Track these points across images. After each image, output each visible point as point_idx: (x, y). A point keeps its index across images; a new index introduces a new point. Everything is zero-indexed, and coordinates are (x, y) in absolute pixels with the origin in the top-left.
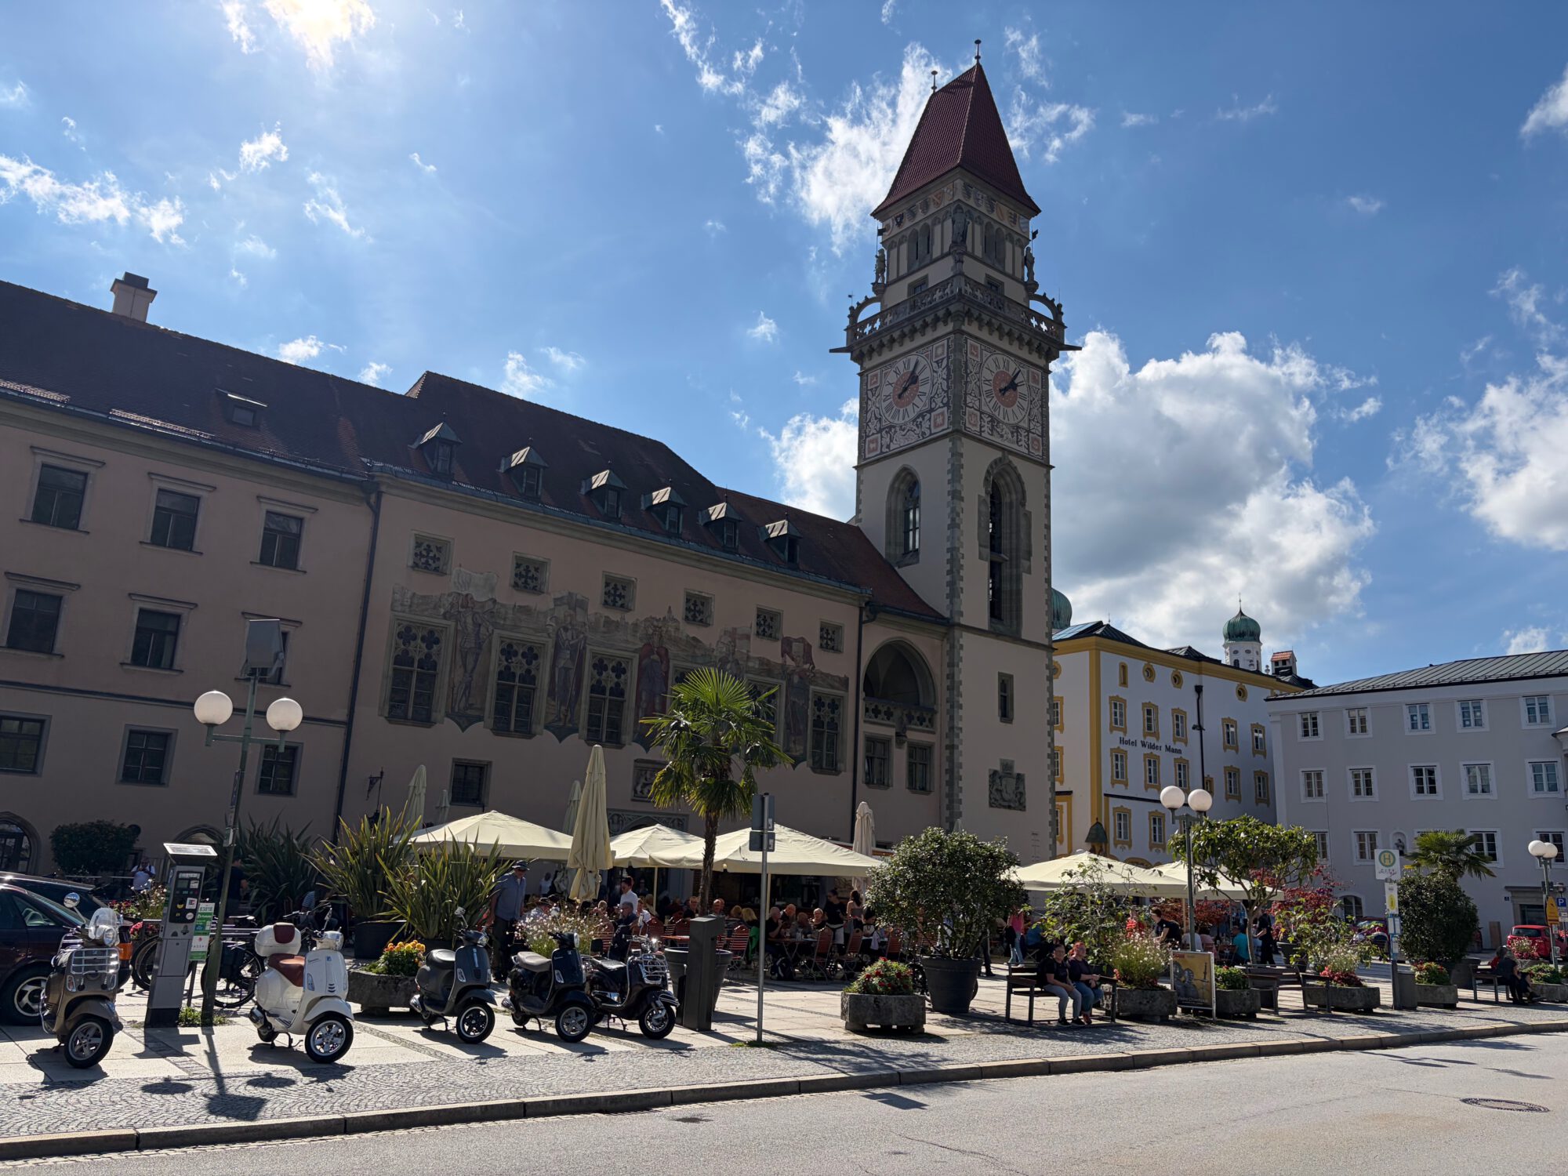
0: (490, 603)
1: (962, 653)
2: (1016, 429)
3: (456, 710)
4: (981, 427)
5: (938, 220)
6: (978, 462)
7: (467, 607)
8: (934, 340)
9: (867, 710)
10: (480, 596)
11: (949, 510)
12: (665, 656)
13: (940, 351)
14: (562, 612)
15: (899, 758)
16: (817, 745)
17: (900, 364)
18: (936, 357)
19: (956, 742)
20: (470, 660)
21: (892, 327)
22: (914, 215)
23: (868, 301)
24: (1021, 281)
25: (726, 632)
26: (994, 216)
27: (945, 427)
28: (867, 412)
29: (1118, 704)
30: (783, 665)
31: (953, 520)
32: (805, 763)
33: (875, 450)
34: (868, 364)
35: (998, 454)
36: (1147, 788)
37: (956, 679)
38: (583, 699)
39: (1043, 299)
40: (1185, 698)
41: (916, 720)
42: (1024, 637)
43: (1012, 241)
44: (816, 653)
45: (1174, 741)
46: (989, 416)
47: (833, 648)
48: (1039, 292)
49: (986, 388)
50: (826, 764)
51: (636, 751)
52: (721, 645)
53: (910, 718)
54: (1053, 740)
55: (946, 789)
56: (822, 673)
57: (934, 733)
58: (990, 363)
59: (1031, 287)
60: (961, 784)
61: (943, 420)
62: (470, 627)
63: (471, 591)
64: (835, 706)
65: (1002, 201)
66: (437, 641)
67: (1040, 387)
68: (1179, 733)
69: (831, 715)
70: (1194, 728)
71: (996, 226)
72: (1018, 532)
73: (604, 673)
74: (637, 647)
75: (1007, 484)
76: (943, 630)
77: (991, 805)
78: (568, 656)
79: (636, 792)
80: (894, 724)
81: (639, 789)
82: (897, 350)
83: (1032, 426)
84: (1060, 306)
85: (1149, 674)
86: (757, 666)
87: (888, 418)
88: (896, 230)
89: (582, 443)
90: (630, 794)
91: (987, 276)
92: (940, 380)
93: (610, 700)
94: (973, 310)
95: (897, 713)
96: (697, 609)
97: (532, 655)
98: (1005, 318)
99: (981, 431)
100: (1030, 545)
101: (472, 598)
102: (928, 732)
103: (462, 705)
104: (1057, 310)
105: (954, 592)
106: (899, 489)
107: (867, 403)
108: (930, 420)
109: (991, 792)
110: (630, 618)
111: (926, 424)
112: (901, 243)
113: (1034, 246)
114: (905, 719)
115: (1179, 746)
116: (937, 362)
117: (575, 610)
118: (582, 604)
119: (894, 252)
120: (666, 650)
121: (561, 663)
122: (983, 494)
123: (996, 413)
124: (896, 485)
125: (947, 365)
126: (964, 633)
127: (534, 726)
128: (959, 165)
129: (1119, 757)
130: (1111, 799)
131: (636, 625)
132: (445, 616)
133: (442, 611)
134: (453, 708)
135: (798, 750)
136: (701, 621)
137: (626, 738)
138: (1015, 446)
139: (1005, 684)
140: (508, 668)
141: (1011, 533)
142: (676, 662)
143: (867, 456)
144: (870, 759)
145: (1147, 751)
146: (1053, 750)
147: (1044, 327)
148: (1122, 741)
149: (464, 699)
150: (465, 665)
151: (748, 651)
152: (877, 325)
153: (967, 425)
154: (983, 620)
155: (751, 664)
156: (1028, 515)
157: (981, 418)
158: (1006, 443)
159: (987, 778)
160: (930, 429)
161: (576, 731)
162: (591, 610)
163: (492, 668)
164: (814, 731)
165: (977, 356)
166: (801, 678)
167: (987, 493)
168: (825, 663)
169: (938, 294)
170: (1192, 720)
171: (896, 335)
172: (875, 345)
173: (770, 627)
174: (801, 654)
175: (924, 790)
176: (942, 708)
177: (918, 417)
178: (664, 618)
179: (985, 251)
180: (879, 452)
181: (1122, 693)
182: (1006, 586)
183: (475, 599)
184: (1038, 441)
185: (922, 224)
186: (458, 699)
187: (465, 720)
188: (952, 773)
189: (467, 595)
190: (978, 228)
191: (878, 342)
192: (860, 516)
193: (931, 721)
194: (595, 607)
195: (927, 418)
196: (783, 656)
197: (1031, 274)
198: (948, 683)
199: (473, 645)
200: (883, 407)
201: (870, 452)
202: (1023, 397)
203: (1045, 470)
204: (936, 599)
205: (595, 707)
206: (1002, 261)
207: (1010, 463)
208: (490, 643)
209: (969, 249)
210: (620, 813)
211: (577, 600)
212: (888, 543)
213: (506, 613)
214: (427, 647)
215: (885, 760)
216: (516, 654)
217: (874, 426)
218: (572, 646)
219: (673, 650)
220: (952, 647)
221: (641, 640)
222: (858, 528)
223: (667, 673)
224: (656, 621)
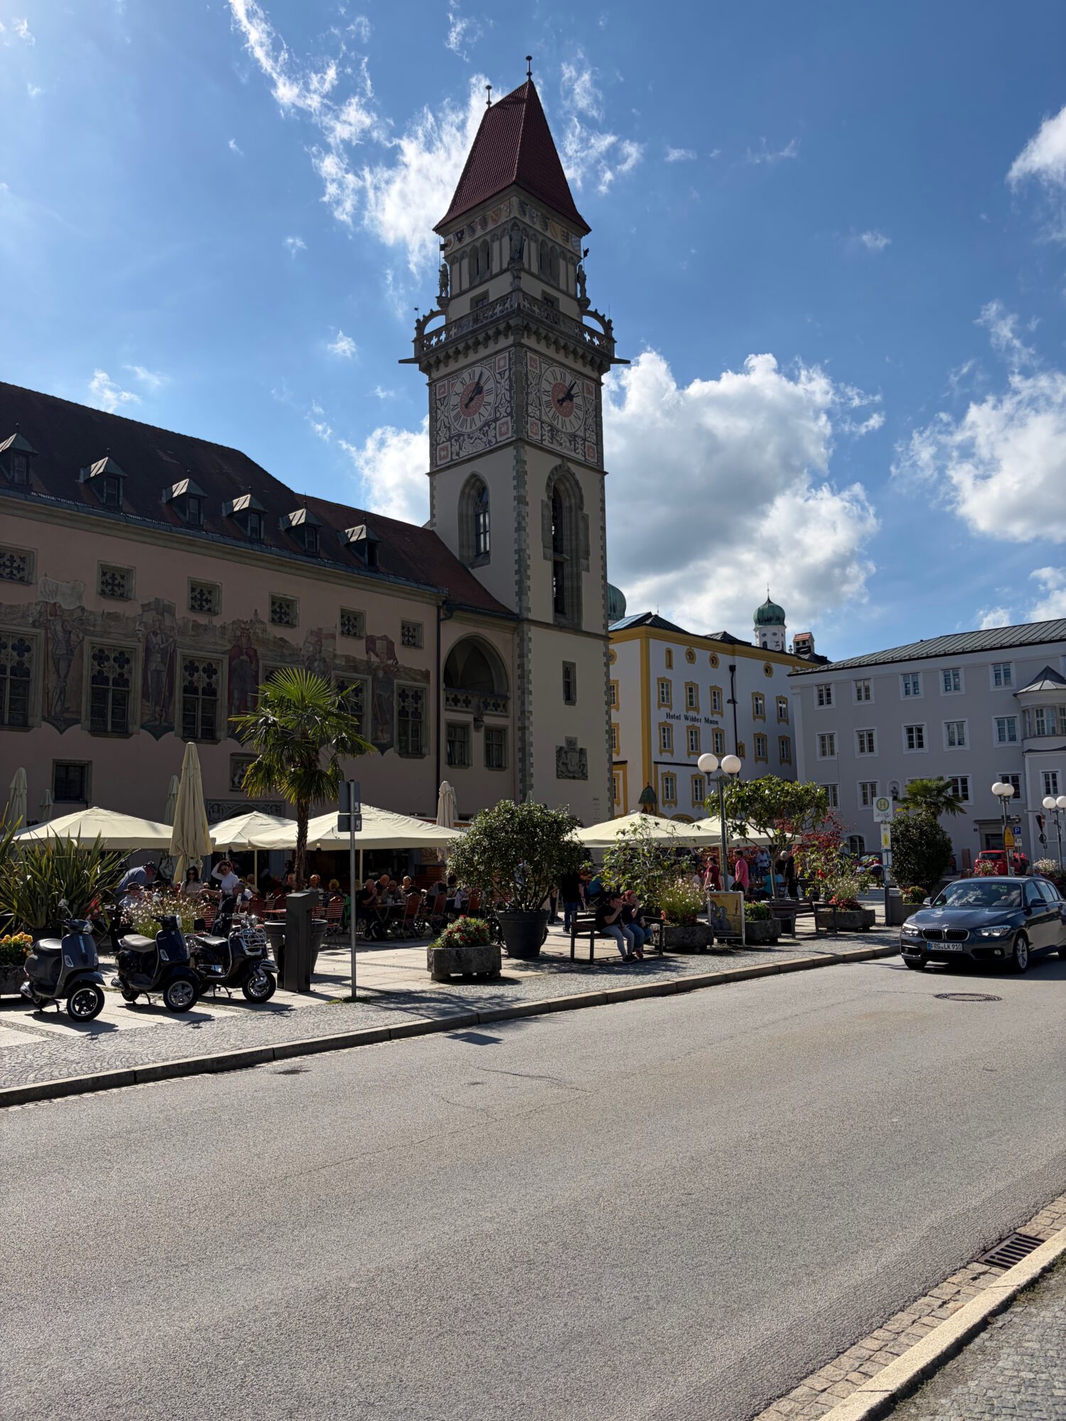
0: (79, 611)
1: (531, 645)
2: (573, 437)
3: (53, 714)
4: (542, 436)
5: (496, 237)
6: (540, 468)
7: (56, 615)
8: (497, 353)
9: (447, 699)
10: (67, 605)
11: (515, 514)
12: (253, 656)
13: (502, 363)
14: (149, 617)
15: (477, 740)
16: (403, 732)
17: (465, 375)
18: (499, 368)
19: (527, 724)
20: (63, 665)
21: (457, 339)
22: (473, 231)
23: (433, 314)
24: (574, 298)
25: (312, 633)
26: (548, 234)
27: (510, 435)
28: (436, 421)
29: (664, 684)
30: (368, 662)
31: (519, 523)
32: (392, 749)
33: (445, 457)
34: (435, 375)
35: (558, 461)
36: (689, 754)
37: (526, 668)
38: (177, 698)
39: (595, 315)
40: (720, 677)
41: (491, 707)
42: (584, 628)
43: (565, 259)
44: (399, 650)
45: (712, 714)
46: (549, 425)
47: (414, 644)
48: (591, 308)
49: (545, 398)
50: (412, 749)
51: (232, 746)
52: (307, 644)
53: (486, 705)
54: (610, 718)
55: (519, 765)
56: (405, 668)
57: (507, 717)
58: (548, 375)
59: (584, 303)
60: (532, 760)
61: (508, 428)
62: (60, 634)
63: (59, 599)
64: (417, 696)
65: (555, 219)
66: (28, 649)
67: (594, 398)
68: (716, 707)
69: (415, 705)
70: (728, 702)
71: (550, 244)
72: (577, 533)
73: (196, 674)
74: (225, 649)
75: (567, 489)
76: (512, 624)
77: (558, 777)
78: (160, 660)
79: (233, 782)
80: (472, 710)
81: (236, 779)
82: (463, 361)
83: (588, 435)
84: (610, 321)
85: (691, 657)
86: (343, 663)
87: (456, 427)
88: (458, 246)
89: (161, 453)
90: (228, 784)
91: (543, 292)
92: (503, 391)
93: (203, 699)
94: (531, 325)
95: (475, 701)
96: (282, 611)
97: (123, 659)
98: (562, 333)
99: (542, 440)
100: (587, 546)
101: (60, 606)
102: (503, 716)
103: (58, 709)
104: (607, 325)
105: (522, 591)
106: (469, 494)
107: (436, 412)
108: (495, 428)
109: (558, 766)
110: (217, 622)
111: (492, 433)
112: (462, 258)
113: (586, 264)
114: (482, 705)
115: (716, 717)
116: (500, 373)
117: (162, 615)
118: (169, 610)
119: (456, 266)
120: (255, 651)
121: (153, 666)
122: (546, 499)
123: (555, 423)
124: (467, 491)
125: (509, 377)
126: (532, 627)
127: (130, 726)
128: (514, 183)
129: (666, 730)
130: (659, 765)
131: (223, 628)
132: (34, 625)
133: (31, 620)
134: (49, 713)
135: (385, 739)
136: (287, 622)
137: (221, 734)
138: (573, 454)
139: (569, 671)
140: (100, 672)
141: (571, 535)
142: (265, 662)
143: (438, 464)
144: (451, 743)
145: (689, 723)
146: (610, 726)
147: (597, 342)
148: (668, 716)
149: (60, 703)
150: (58, 671)
151: (335, 650)
152: (443, 337)
153: (530, 434)
154: (549, 617)
155: (337, 661)
156: (585, 518)
157: (542, 427)
158: (565, 451)
159: (555, 754)
160: (495, 437)
161: (172, 729)
162: (179, 615)
163: (85, 673)
164: (399, 720)
165: (536, 368)
166: (385, 672)
167: (549, 497)
168: (406, 657)
169: (498, 309)
170: (726, 695)
171: (461, 347)
172: (442, 356)
173: (354, 626)
174: (385, 651)
175: (500, 767)
176: (514, 694)
177: (484, 426)
178: (251, 621)
179: (541, 267)
180: (449, 459)
181: (668, 674)
182: (567, 583)
183: (63, 606)
184: (593, 449)
185: (481, 240)
186: (55, 702)
187: (62, 723)
188: (524, 750)
189: (55, 604)
190: (533, 245)
191: (444, 353)
192: (435, 520)
193: (504, 706)
194: (182, 611)
195: (492, 427)
196: (367, 653)
197: (583, 291)
198: (519, 672)
199: (65, 652)
200: (452, 416)
201: (441, 459)
202: (578, 407)
203: (599, 476)
204: (506, 596)
205: (188, 707)
206: (556, 278)
207: (568, 470)
208: (82, 649)
209: (526, 266)
210: (220, 803)
211: (164, 605)
212: (461, 546)
213: (95, 620)
214: (18, 655)
215: (465, 743)
216: (108, 659)
217: (443, 434)
218: (161, 649)
219: (261, 651)
220: (522, 640)
222: (433, 532)
223: (257, 672)
224: (244, 623)
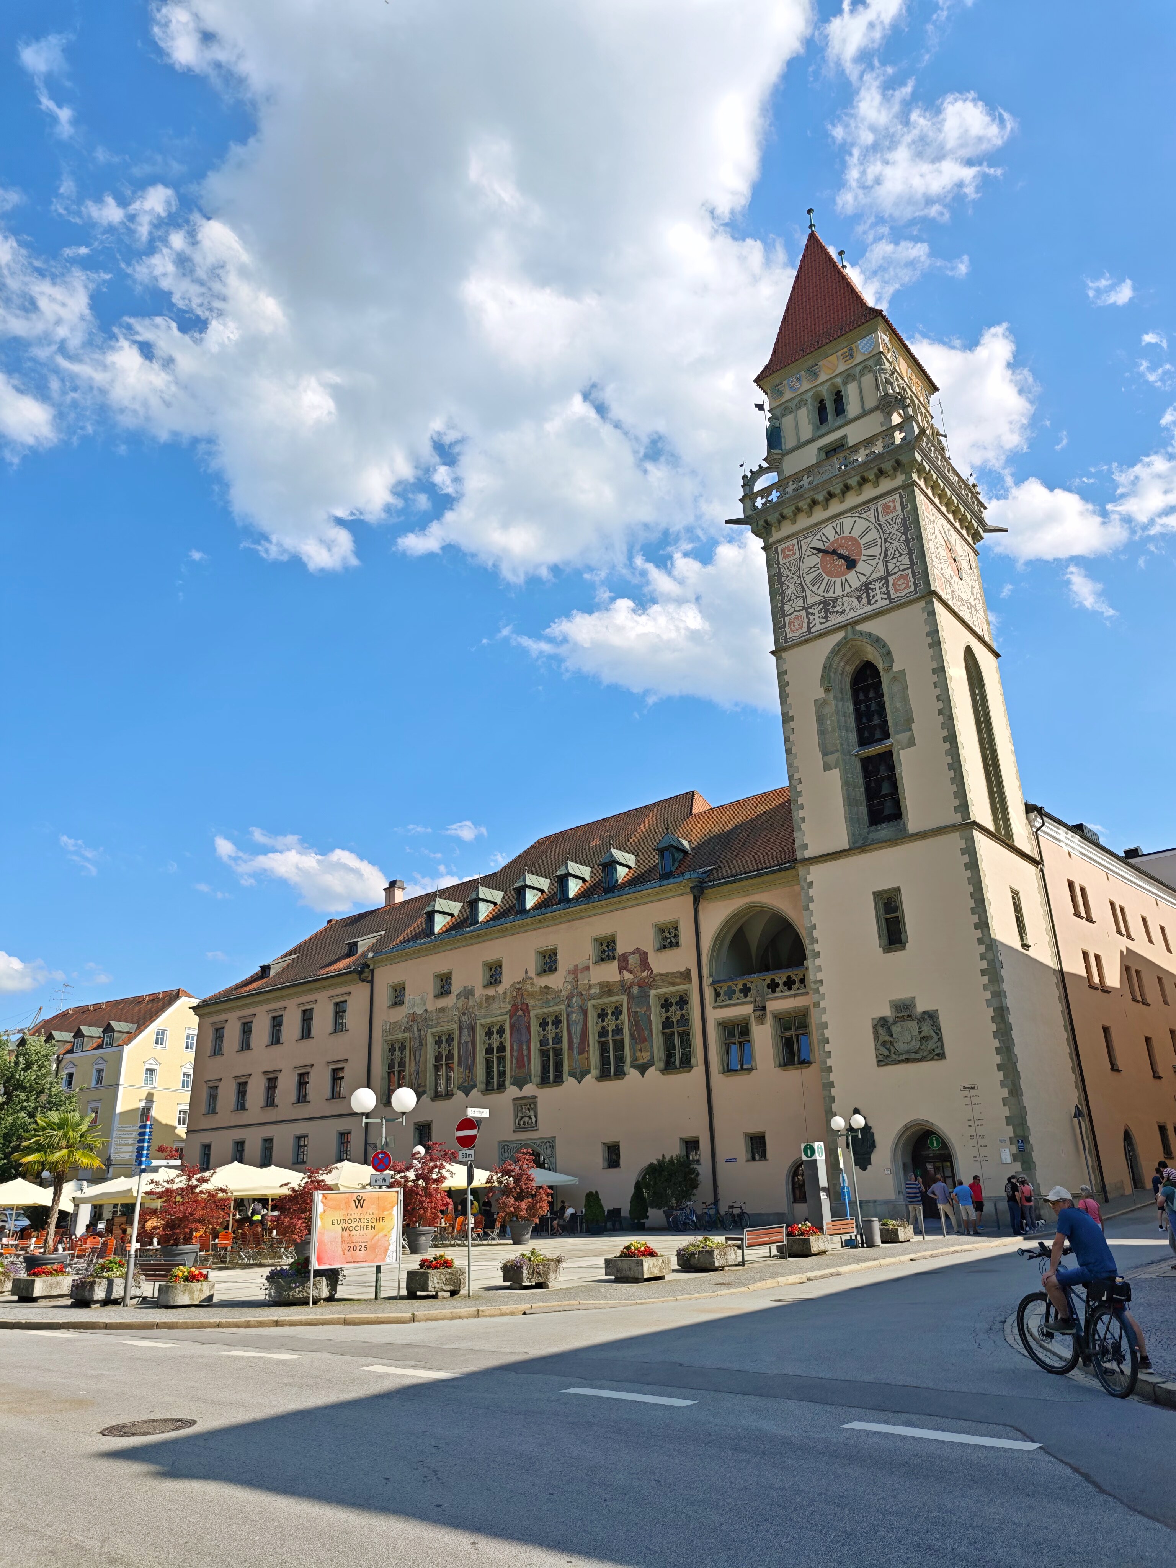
0: (425, 1013)
2: (865, 588)
4: (809, 624)
7: (414, 1020)
9: (717, 995)
10: (419, 1011)
12: (526, 1010)
14: (460, 1005)
15: (763, 1036)
16: (671, 1046)
20: (418, 1053)
25: (570, 972)
26: (821, 378)
30: (622, 982)
35: (841, 635)
37: (807, 924)
38: (478, 1061)
41: (781, 986)
42: (910, 831)
44: (653, 957)
46: (820, 604)
47: (671, 945)
50: (680, 1064)
52: (566, 984)
53: (773, 987)
56: (661, 975)
57: (807, 994)
62: (416, 1033)
63: (415, 1009)
64: (683, 1001)
65: (831, 352)
66: (405, 1048)
69: (680, 1013)
71: (828, 386)
73: (491, 1037)
74: (508, 1010)
77: (878, 1066)
78: (467, 1033)
80: (752, 999)
81: (517, 1122)
90: (512, 1126)
91: (821, 448)
95: (755, 987)
96: (552, 961)
97: (450, 1039)
101: (416, 1013)
103: (415, 1086)
105: (795, 828)
109: (878, 1047)
110: (502, 989)
114: (766, 989)
117: (468, 998)
118: (472, 992)
120: (527, 1004)
121: (463, 1040)
123: (831, 593)
126: (812, 867)
127: (452, 1092)
128: (761, 380)
131: (505, 993)
133: (403, 1028)
135: (644, 1058)
136: (551, 970)
137: (508, 1083)
138: (866, 609)
139: (888, 903)
140: (439, 1053)
142: (535, 1012)
144: (724, 1047)
149: (416, 1081)
150: (415, 1059)
151: (590, 981)
153: (789, 635)
154: (841, 843)
155: (592, 991)
157: (808, 613)
158: (851, 615)
159: (871, 1031)
161: (477, 1086)
162: (477, 995)
164: (663, 1033)
166: (640, 987)
167: (827, 690)
168: (663, 963)
173: (607, 951)
174: (638, 965)
175: (802, 1064)
178: (523, 979)
182: (897, 775)
184: (905, 577)
186: (414, 1081)
193: (803, 981)
194: (479, 992)
196: (620, 973)
199: (418, 1044)
203: (925, 601)
205: (488, 1065)
206: (844, 412)
207: (858, 634)
208: (426, 1040)
210: (507, 1143)
211: (469, 990)
213: (433, 1016)
214: (400, 1052)
215: (746, 1042)
216: (442, 1042)
218: (468, 1024)
219: (531, 1003)
220: (801, 890)
221: (509, 1003)
223: (529, 1023)
224: (519, 983)
